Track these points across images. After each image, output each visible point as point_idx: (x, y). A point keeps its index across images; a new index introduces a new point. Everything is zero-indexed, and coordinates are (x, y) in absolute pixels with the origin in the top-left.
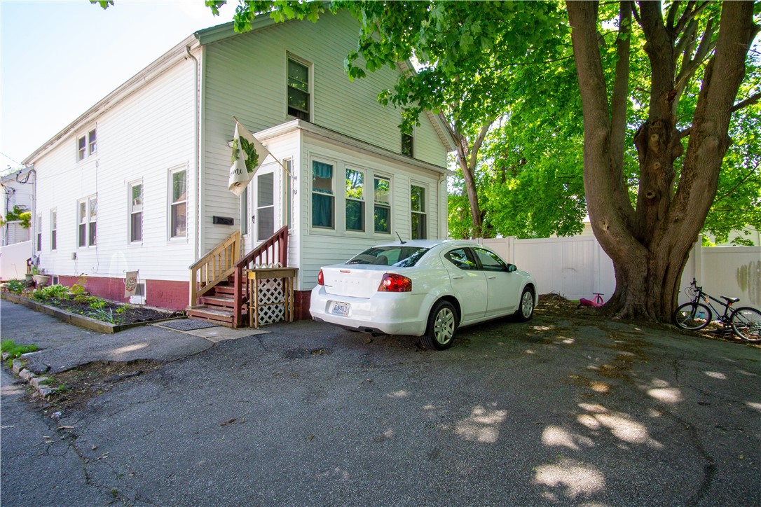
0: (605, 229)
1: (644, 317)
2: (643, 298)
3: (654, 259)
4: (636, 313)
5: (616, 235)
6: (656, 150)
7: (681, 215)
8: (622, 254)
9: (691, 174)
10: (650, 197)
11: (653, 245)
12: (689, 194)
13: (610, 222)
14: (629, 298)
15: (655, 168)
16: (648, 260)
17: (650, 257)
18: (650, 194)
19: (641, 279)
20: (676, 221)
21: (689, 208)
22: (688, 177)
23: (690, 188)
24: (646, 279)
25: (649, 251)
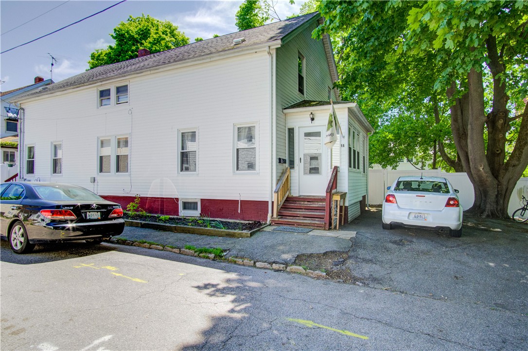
0: (481, 169)
1: (497, 216)
2: (495, 206)
3: (501, 185)
4: (492, 214)
5: (486, 172)
6: (500, 127)
7: (517, 163)
8: (487, 183)
9: (524, 142)
10: (498, 152)
11: (500, 178)
12: (522, 152)
13: (484, 166)
14: (488, 206)
15: (500, 137)
16: (498, 185)
17: (499, 184)
18: (497, 151)
19: (495, 196)
20: (514, 166)
21: (522, 159)
22: (522, 143)
23: (523, 149)
24: (497, 196)
25: (499, 181)
